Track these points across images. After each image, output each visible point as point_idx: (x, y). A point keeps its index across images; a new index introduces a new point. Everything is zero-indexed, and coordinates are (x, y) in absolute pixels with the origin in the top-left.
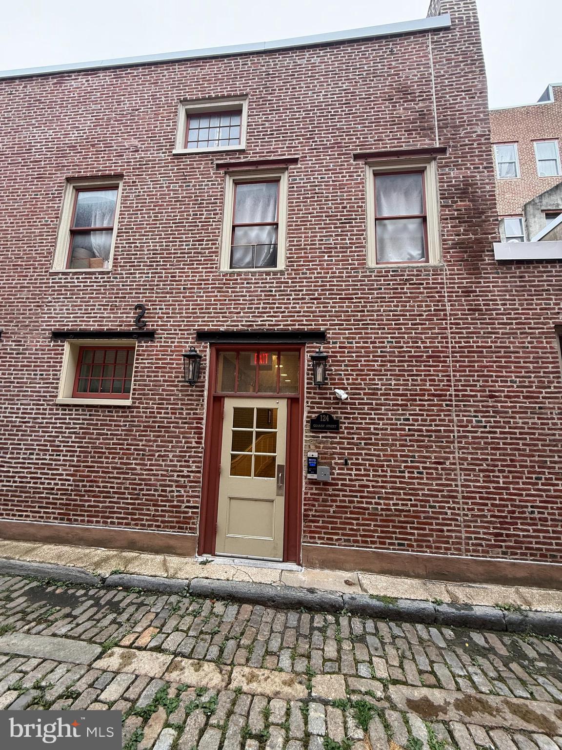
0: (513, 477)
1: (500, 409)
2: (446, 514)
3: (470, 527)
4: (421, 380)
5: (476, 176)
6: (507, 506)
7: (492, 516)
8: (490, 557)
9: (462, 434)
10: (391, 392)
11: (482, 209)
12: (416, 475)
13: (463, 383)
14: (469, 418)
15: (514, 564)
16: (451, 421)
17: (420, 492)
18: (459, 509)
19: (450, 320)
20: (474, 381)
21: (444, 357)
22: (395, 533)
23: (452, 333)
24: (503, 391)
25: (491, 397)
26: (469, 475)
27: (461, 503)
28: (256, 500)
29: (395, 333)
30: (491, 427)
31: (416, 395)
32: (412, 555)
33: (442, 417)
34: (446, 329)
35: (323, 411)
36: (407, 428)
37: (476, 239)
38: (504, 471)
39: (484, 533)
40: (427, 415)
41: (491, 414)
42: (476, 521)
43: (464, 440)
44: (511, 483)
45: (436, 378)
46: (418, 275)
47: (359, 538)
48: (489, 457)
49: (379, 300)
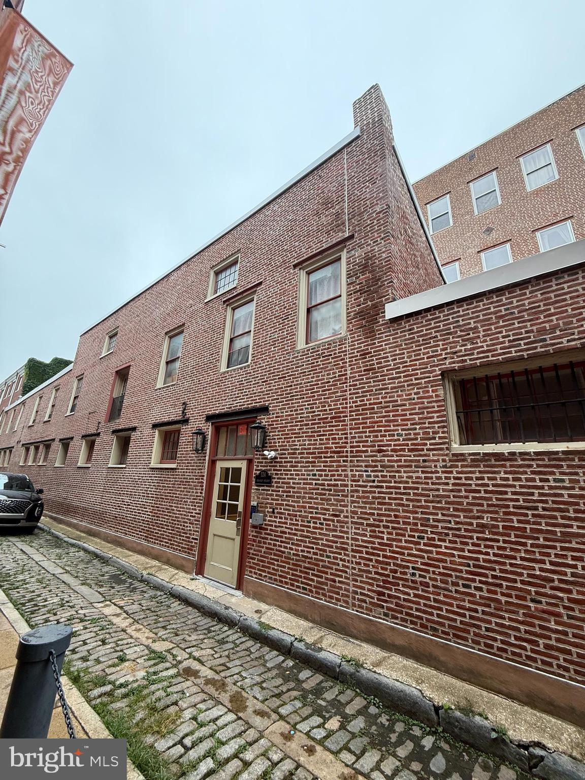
0: (397, 534)
1: (387, 463)
2: (338, 565)
3: (356, 581)
4: (326, 439)
5: (375, 249)
6: (389, 564)
7: (376, 573)
8: (374, 616)
9: (354, 488)
10: (305, 451)
11: (379, 276)
12: (318, 525)
13: (357, 439)
14: (361, 473)
15: (393, 628)
16: (346, 476)
17: (320, 542)
18: (348, 561)
19: (350, 382)
20: (366, 437)
21: (344, 417)
22: (300, 577)
23: (350, 394)
24: (390, 445)
25: (380, 451)
26: (359, 529)
27: (350, 555)
28: (226, 538)
29: (310, 401)
30: (379, 481)
31: (322, 453)
32: (310, 600)
33: (340, 473)
34: (346, 391)
35: (263, 468)
36: (314, 482)
37: (372, 305)
38: (388, 527)
39: (369, 590)
40: (329, 471)
41: (379, 468)
42: (362, 576)
43: (356, 494)
44: (394, 540)
45: (337, 437)
46: (328, 348)
47: (278, 578)
48: (376, 512)
49: (302, 375)
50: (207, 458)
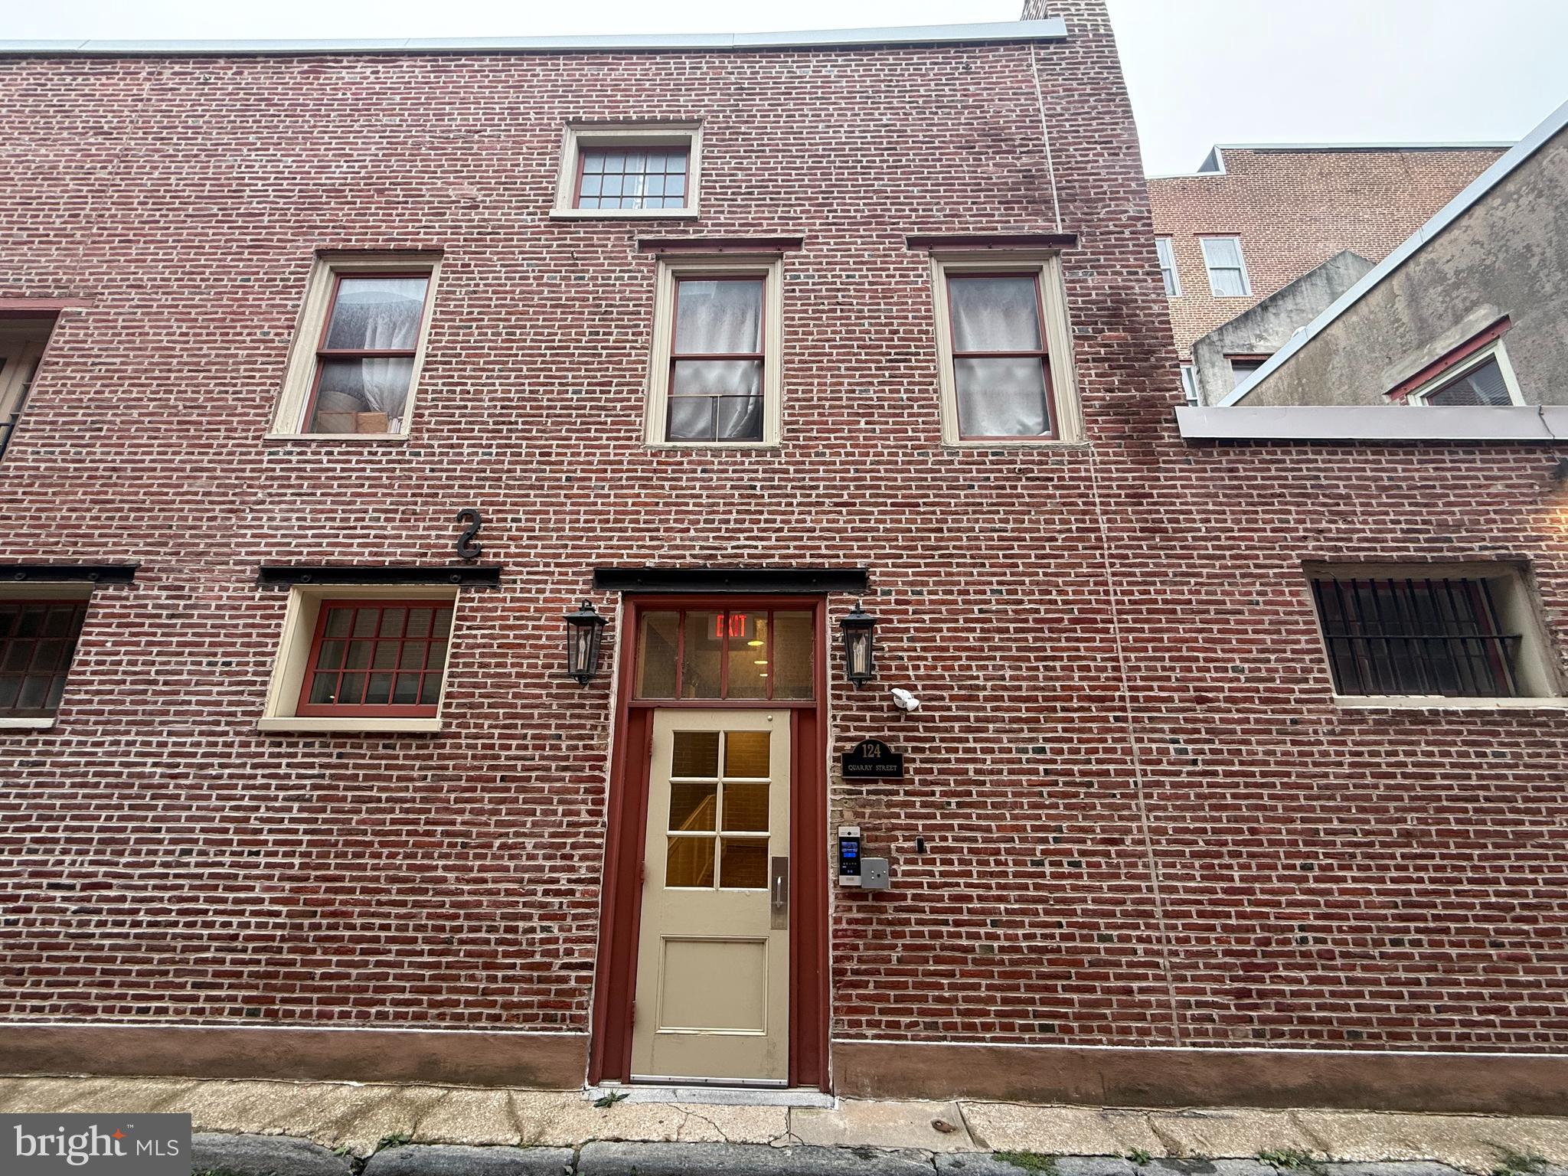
0: (1260, 867)
1: (1218, 725)
2: (1134, 952)
3: (1184, 979)
4: (1063, 668)
5: (1133, 288)
6: (1252, 929)
7: (1226, 953)
8: (1233, 1045)
9: (1150, 778)
10: (1006, 694)
11: (1149, 345)
12: (1066, 869)
13: (1144, 673)
14: (1163, 745)
15: (1280, 1057)
16: (1128, 751)
17: (1078, 907)
18: (1159, 940)
19: (1110, 548)
20: (1164, 669)
21: (1103, 621)
22: (1032, 1001)
23: (1114, 574)
24: (1222, 689)
25: (1201, 700)
26: (1173, 865)
27: (1162, 927)
28: (725, 941)
29: (1005, 574)
30: (1206, 762)
31: (1055, 699)
32: (1071, 1051)
33: (1110, 744)
34: (1103, 566)
35: (867, 735)
36: (1041, 767)
37: (1143, 399)
38: (1239, 855)
39: (1215, 992)
40: (1080, 741)
41: (1204, 735)
42: (1196, 967)
43: (1156, 792)
44: (1256, 879)
45: (1092, 664)
46: (1041, 463)
47: (957, 1019)
48: (1208, 826)
49: (970, 509)
50: (613, 701)
